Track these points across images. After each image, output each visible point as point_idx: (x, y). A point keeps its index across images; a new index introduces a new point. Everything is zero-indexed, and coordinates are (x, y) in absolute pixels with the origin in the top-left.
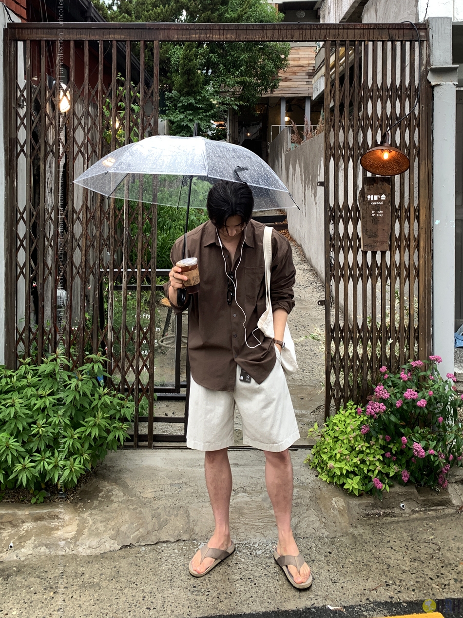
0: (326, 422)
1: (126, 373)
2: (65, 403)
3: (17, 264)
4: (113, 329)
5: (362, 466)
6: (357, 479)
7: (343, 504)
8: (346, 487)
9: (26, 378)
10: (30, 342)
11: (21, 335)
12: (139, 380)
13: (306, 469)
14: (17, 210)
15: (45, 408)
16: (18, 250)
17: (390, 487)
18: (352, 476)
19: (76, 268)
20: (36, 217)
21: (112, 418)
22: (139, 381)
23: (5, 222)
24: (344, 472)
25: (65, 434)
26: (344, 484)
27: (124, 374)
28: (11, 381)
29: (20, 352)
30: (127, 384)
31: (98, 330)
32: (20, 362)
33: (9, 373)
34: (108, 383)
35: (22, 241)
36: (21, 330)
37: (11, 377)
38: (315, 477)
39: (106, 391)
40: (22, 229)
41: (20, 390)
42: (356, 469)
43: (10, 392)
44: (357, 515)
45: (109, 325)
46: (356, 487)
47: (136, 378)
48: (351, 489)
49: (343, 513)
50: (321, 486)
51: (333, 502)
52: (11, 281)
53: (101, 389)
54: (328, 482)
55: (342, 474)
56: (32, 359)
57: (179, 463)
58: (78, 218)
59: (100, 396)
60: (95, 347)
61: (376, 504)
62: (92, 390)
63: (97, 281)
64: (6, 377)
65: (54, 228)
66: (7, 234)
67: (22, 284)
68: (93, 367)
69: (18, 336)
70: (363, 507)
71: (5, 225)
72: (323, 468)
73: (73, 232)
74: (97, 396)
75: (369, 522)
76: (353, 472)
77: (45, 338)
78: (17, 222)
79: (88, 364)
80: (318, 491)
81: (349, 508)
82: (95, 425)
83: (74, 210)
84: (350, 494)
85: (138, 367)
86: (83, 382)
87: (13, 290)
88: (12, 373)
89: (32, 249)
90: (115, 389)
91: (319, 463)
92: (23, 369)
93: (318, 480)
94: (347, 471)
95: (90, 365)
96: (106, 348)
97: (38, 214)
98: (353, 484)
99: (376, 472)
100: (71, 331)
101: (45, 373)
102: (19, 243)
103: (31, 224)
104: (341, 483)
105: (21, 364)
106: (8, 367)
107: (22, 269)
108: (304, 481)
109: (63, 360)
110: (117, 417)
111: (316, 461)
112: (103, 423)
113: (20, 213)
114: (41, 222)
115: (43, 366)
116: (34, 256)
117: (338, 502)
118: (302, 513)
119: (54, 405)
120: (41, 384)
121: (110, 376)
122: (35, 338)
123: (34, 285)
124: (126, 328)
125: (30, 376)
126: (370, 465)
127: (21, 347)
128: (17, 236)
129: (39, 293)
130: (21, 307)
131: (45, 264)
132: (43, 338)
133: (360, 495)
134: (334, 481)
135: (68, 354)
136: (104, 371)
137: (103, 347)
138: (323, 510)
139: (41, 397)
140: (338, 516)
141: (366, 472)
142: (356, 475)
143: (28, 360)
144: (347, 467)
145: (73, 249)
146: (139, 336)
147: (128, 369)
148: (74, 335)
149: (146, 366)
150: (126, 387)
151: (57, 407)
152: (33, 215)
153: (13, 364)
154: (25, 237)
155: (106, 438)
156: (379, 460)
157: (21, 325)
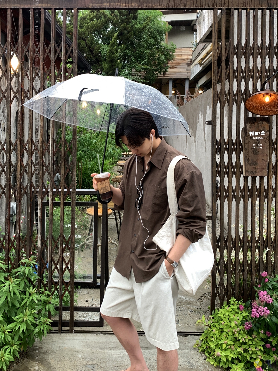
0: (212, 314)
5: (245, 354)
6: (241, 365)
13: (195, 352)
24: (230, 359)
38: (204, 361)
42: (240, 356)
50: (210, 369)
54: (215, 365)
72: (210, 353)
76: (238, 359)
91: (206, 348)
93: (206, 364)
94: (232, 358)
99: (258, 360)
104: (227, 366)
108: (194, 363)
111: (204, 346)
126: (252, 354)
134: (221, 365)
141: (249, 359)
142: (240, 361)
144: (232, 356)
156: (260, 350)
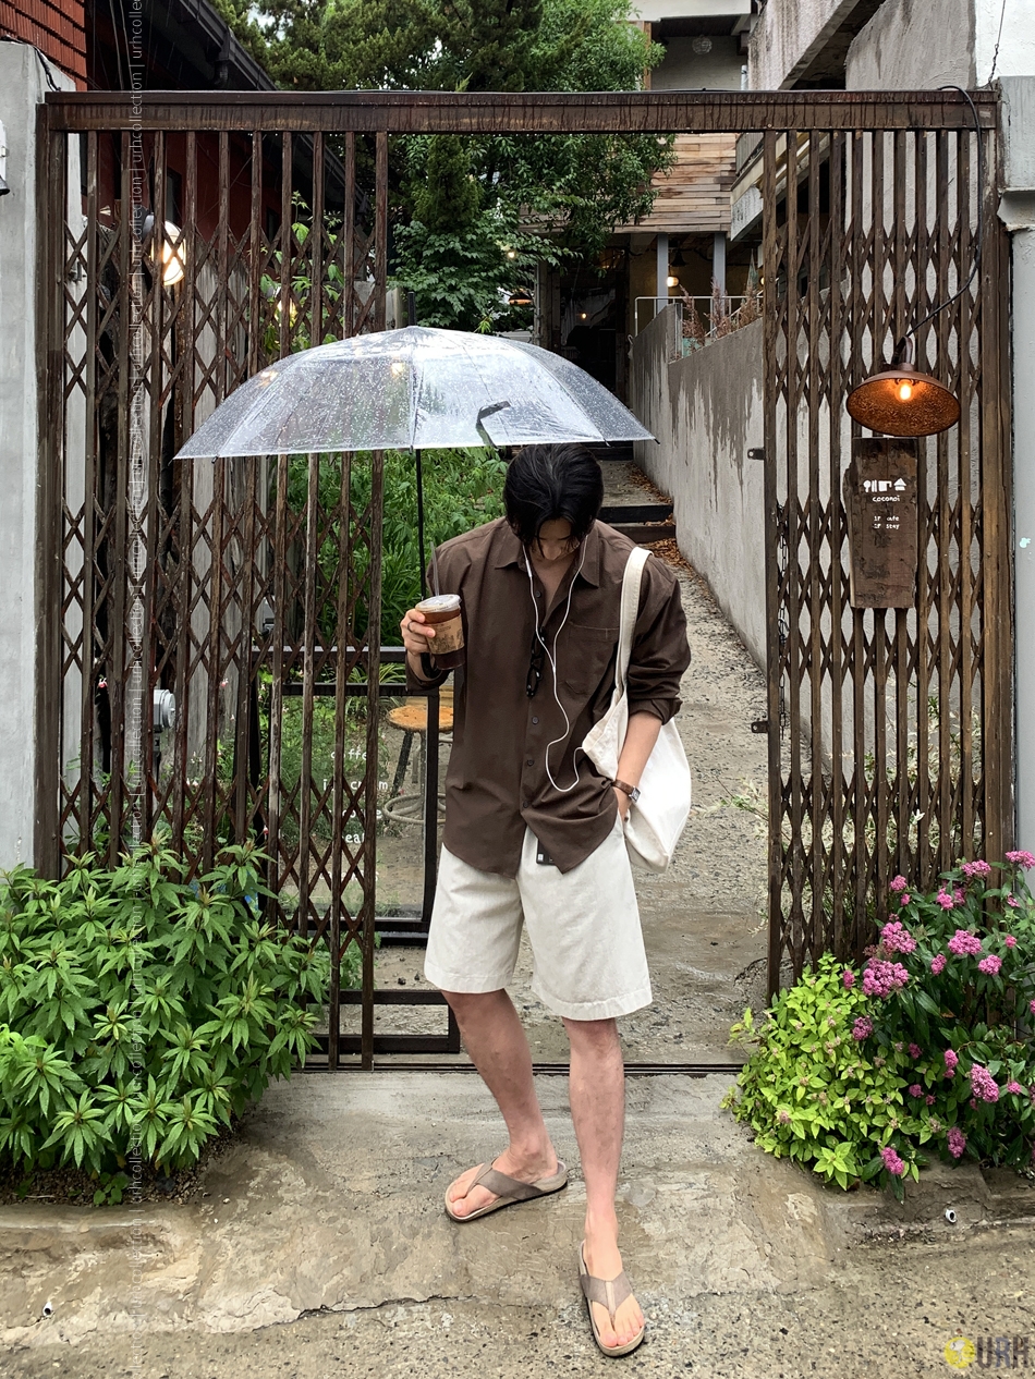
1: (311, 889)
2: (171, 959)
3: (63, 638)
4: (281, 787)
5: (855, 1117)
6: (846, 1147)
7: (813, 1210)
8: (818, 1168)
9: (82, 898)
10: (92, 817)
11: (72, 799)
12: (341, 903)
14: (65, 515)
15: (127, 969)
16: (65, 605)
17: (920, 1168)
18: (832, 1141)
19: (197, 645)
20: (108, 531)
21: (278, 995)
22: (339, 906)
23: (37, 542)
24: (815, 1133)
25: (172, 1037)
26: (814, 1161)
27: (306, 890)
28: (48, 907)
29: (67, 837)
30: (314, 914)
31: (247, 787)
32: (70, 862)
33: (44, 887)
34: (271, 910)
35: (74, 586)
36: (71, 787)
37: (47, 896)
38: (748, 1144)
39: (265, 930)
40: (75, 558)
41: (69, 927)
42: (842, 1125)
43: (46, 931)
44: (844, 1236)
45: (273, 777)
46: (842, 1168)
47: (334, 900)
48: (830, 1173)
49: (814, 1231)
50: (761, 1166)
51: (789, 1204)
52: (49, 677)
53: (255, 925)
54: (776, 1154)
55: (809, 1136)
56: (97, 857)
57: (433, 1105)
58: (204, 532)
59: (251, 941)
60: (239, 827)
61: (888, 1209)
62: (232, 929)
63: (245, 677)
64: (36, 897)
65: (149, 555)
66: (42, 570)
67: (74, 681)
68: (235, 875)
69: (65, 803)
70: (859, 1217)
71: (37, 549)
72: (765, 1121)
73: (190, 564)
74: (244, 943)
75: (873, 1254)
76: (836, 1133)
77: (126, 805)
78: (65, 543)
79: (224, 868)
80: (754, 1176)
81: (824, 1219)
82: (240, 1016)
83: (193, 515)
84: (828, 1184)
85: (337, 873)
86: (213, 910)
87: (55, 695)
88: (51, 889)
89: (98, 603)
90: (287, 925)
91: (755, 1109)
92: (75, 879)
93: (753, 1151)
94: (822, 1130)
95: (230, 871)
96: (265, 829)
97: (112, 521)
98: (836, 1160)
99: (889, 1132)
100: (185, 790)
101: (127, 888)
102: (68, 589)
103: (97, 546)
104: (808, 1157)
105: (72, 866)
106: (41, 873)
107: (74, 648)
108: (720, 1150)
109: (167, 857)
110: (292, 994)
111: (749, 1103)
112: (259, 1009)
113: (71, 521)
114: (119, 542)
115: (121, 871)
116: (100, 618)
117: (802, 1204)
118: (717, 1230)
119: (146, 964)
120: (119, 912)
121: (273, 896)
122: (103, 808)
123: (101, 684)
124: (312, 784)
125: (91, 895)
126: (874, 1115)
127: (72, 827)
128: (64, 573)
129: (112, 704)
130: (71, 733)
131: (126, 635)
132: (122, 806)
133: (853, 1189)
134: (792, 1154)
135: (178, 844)
136: (260, 883)
137: (258, 826)
138: (765, 1223)
139: (117, 944)
140: (802, 1240)
141: (864, 1131)
142: (842, 1139)
143: (88, 858)
144: (820, 1121)
145: (190, 604)
146: (340, 803)
147: (316, 878)
148: (192, 799)
149: (357, 871)
150: (310, 918)
151: (154, 968)
152: (100, 526)
153: (52, 866)
154: (82, 576)
155: (266, 1048)
156: (894, 1102)
157: (73, 776)
